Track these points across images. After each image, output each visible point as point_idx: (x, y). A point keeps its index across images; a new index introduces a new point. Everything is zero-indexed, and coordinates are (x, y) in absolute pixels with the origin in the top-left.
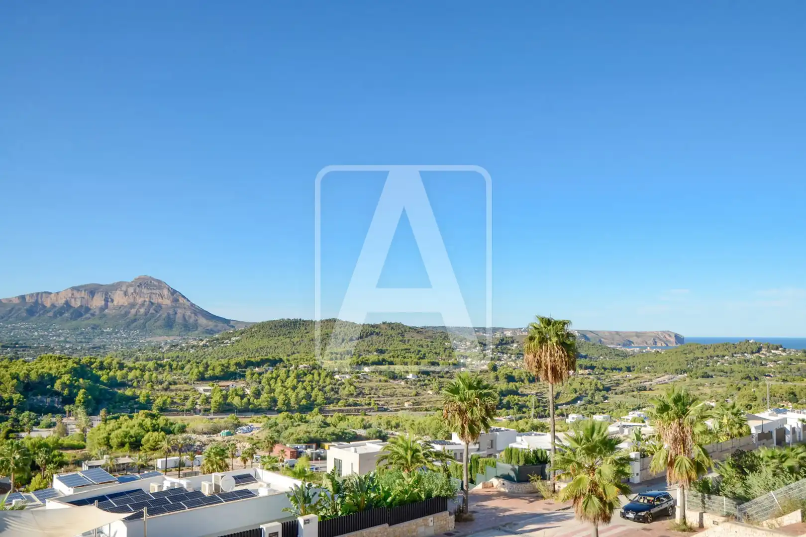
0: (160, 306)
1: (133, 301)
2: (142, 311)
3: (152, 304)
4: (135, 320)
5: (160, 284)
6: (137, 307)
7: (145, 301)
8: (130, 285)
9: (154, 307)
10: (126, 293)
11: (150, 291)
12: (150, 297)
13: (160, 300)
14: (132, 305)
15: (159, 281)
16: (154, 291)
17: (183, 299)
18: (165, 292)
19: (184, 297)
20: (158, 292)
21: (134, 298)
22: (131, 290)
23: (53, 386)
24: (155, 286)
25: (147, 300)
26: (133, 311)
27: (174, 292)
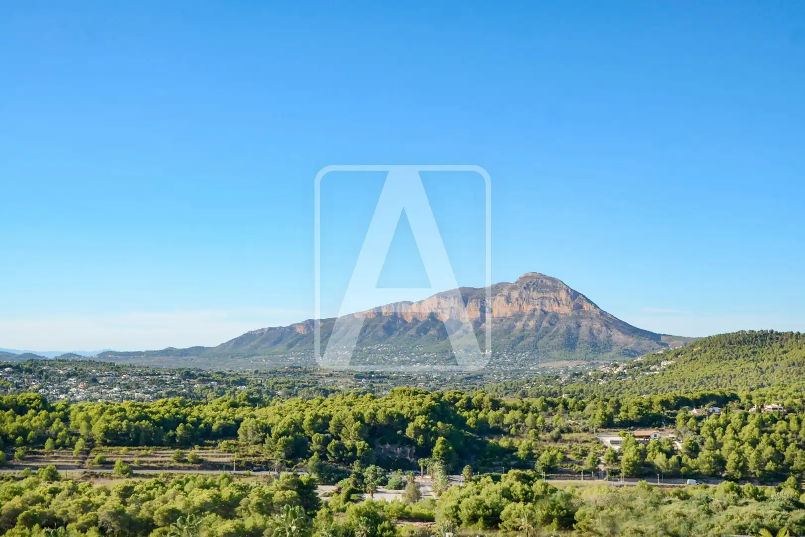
0: (555, 316)
1: (518, 310)
2: (532, 324)
3: (546, 313)
4: (522, 338)
5: (554, 285)
6: (524, 319)
7: (535, 310)
8: (514, 288)
9: (547, 318)
10: (508, 300)
11: (542, 295)
12: (542, 303)
13: (556, 308)
14: (518, 317)
15: (553, 280)
16: (547, 295)
17: (589, 304)
18: (563, 295)
19: (589, 301)
20: (552, 295)
21: (520, 306)
22: (515, 294)
23: (404, 431)
24: (547, 287)
25: (538, 307)
26: (519, 325)
27: (575, 295)
